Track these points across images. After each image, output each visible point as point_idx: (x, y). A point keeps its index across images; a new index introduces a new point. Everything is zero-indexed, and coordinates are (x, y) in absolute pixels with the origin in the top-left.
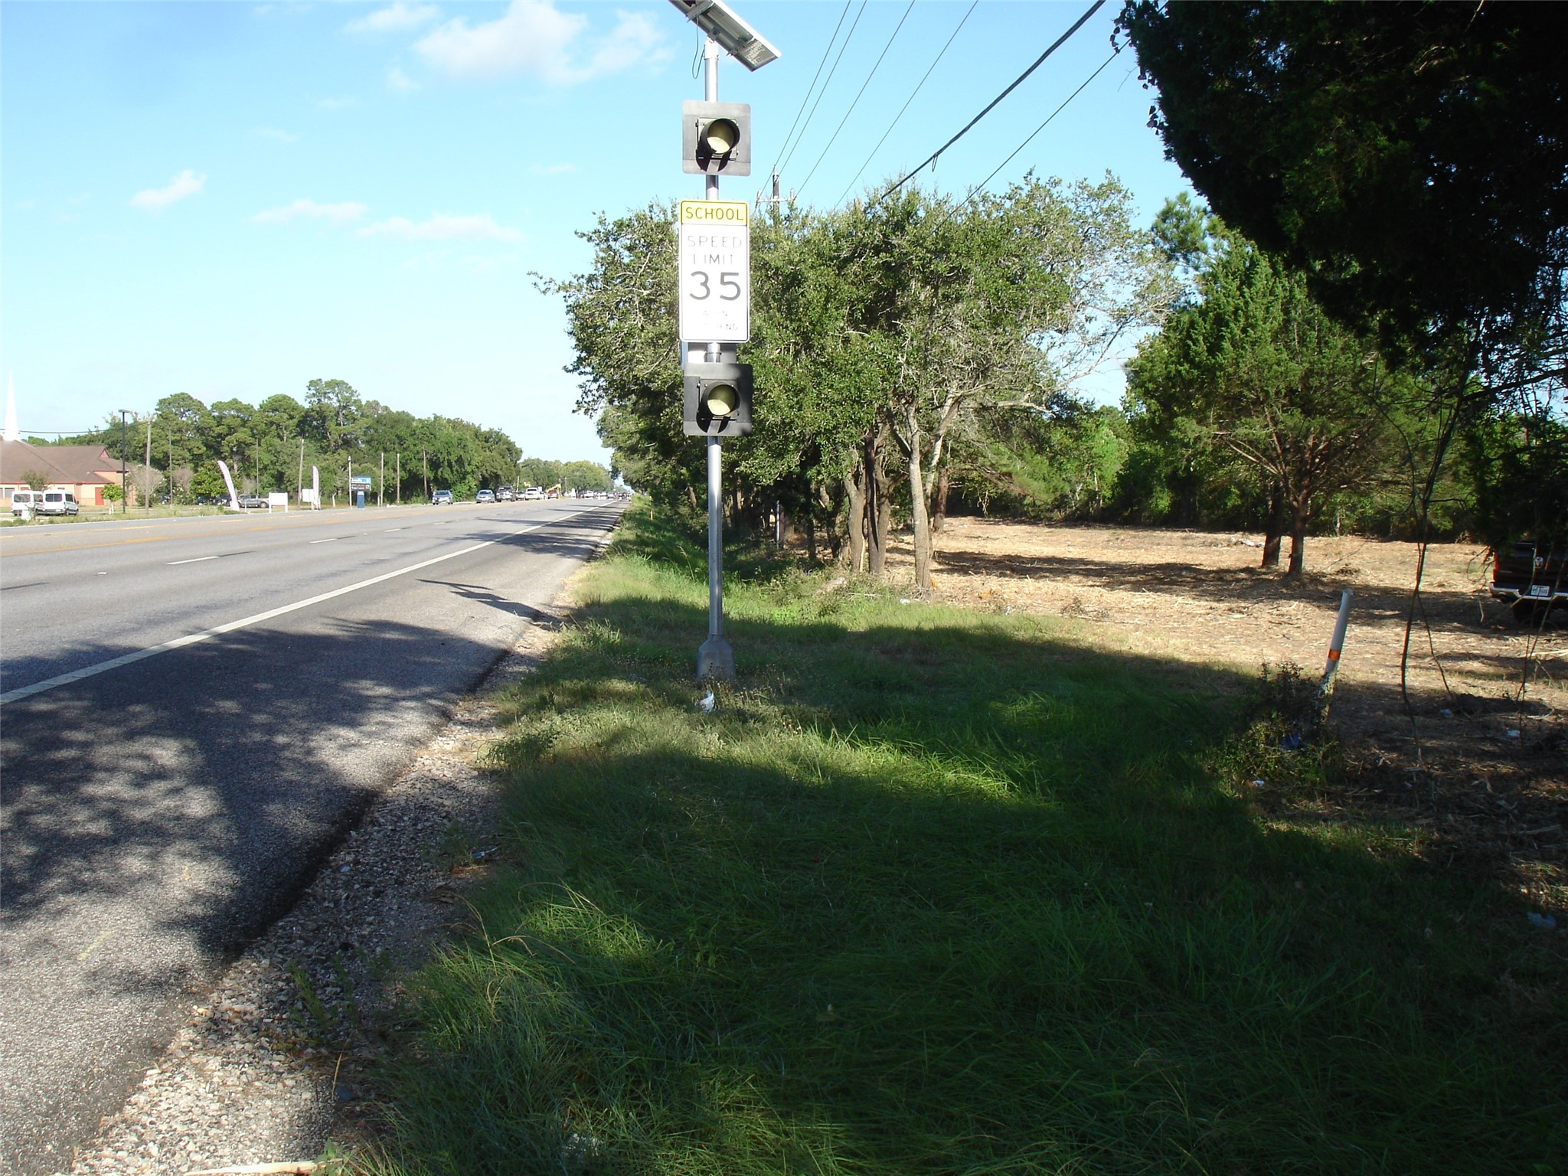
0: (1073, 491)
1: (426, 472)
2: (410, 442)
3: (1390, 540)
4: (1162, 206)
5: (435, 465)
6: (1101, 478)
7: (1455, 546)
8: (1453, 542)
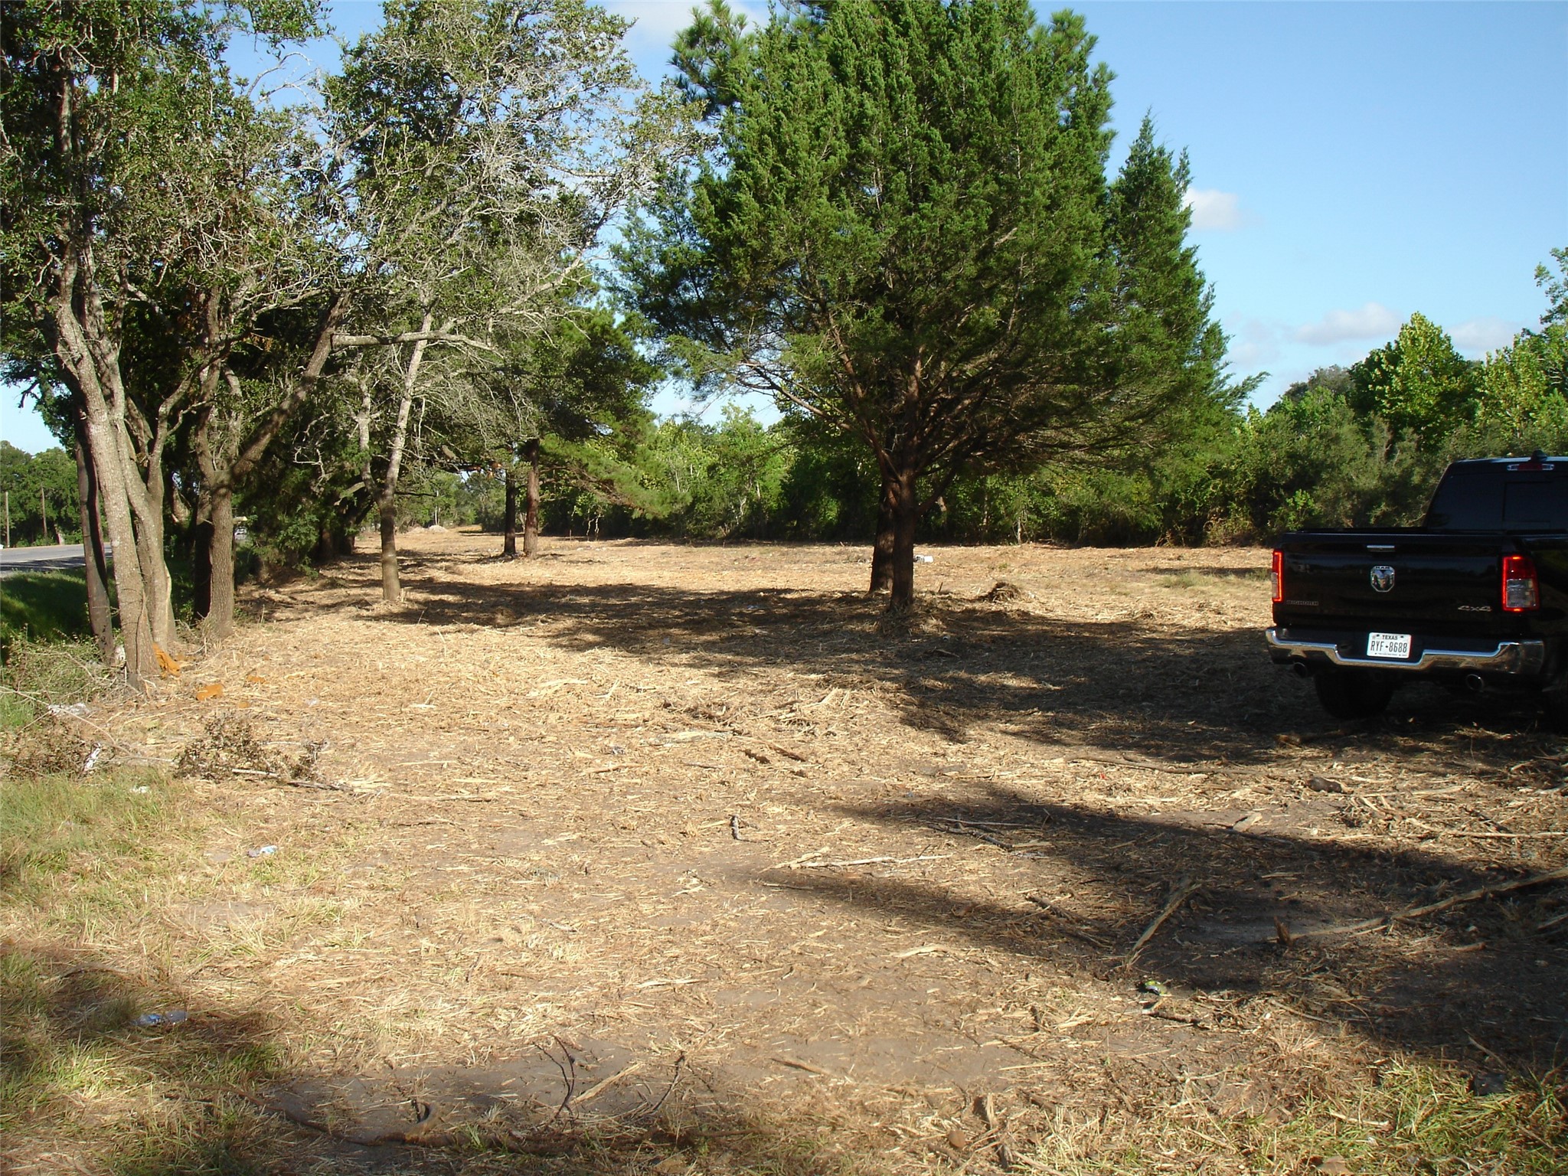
0: (737, 506)
1: (45, 509)
2: (29, 478)
3: (1079, 546)
4: (689, 23)
5: (57, 503)
6: (764, 489)
7: (1155, 550)
8: (1152, 545)
